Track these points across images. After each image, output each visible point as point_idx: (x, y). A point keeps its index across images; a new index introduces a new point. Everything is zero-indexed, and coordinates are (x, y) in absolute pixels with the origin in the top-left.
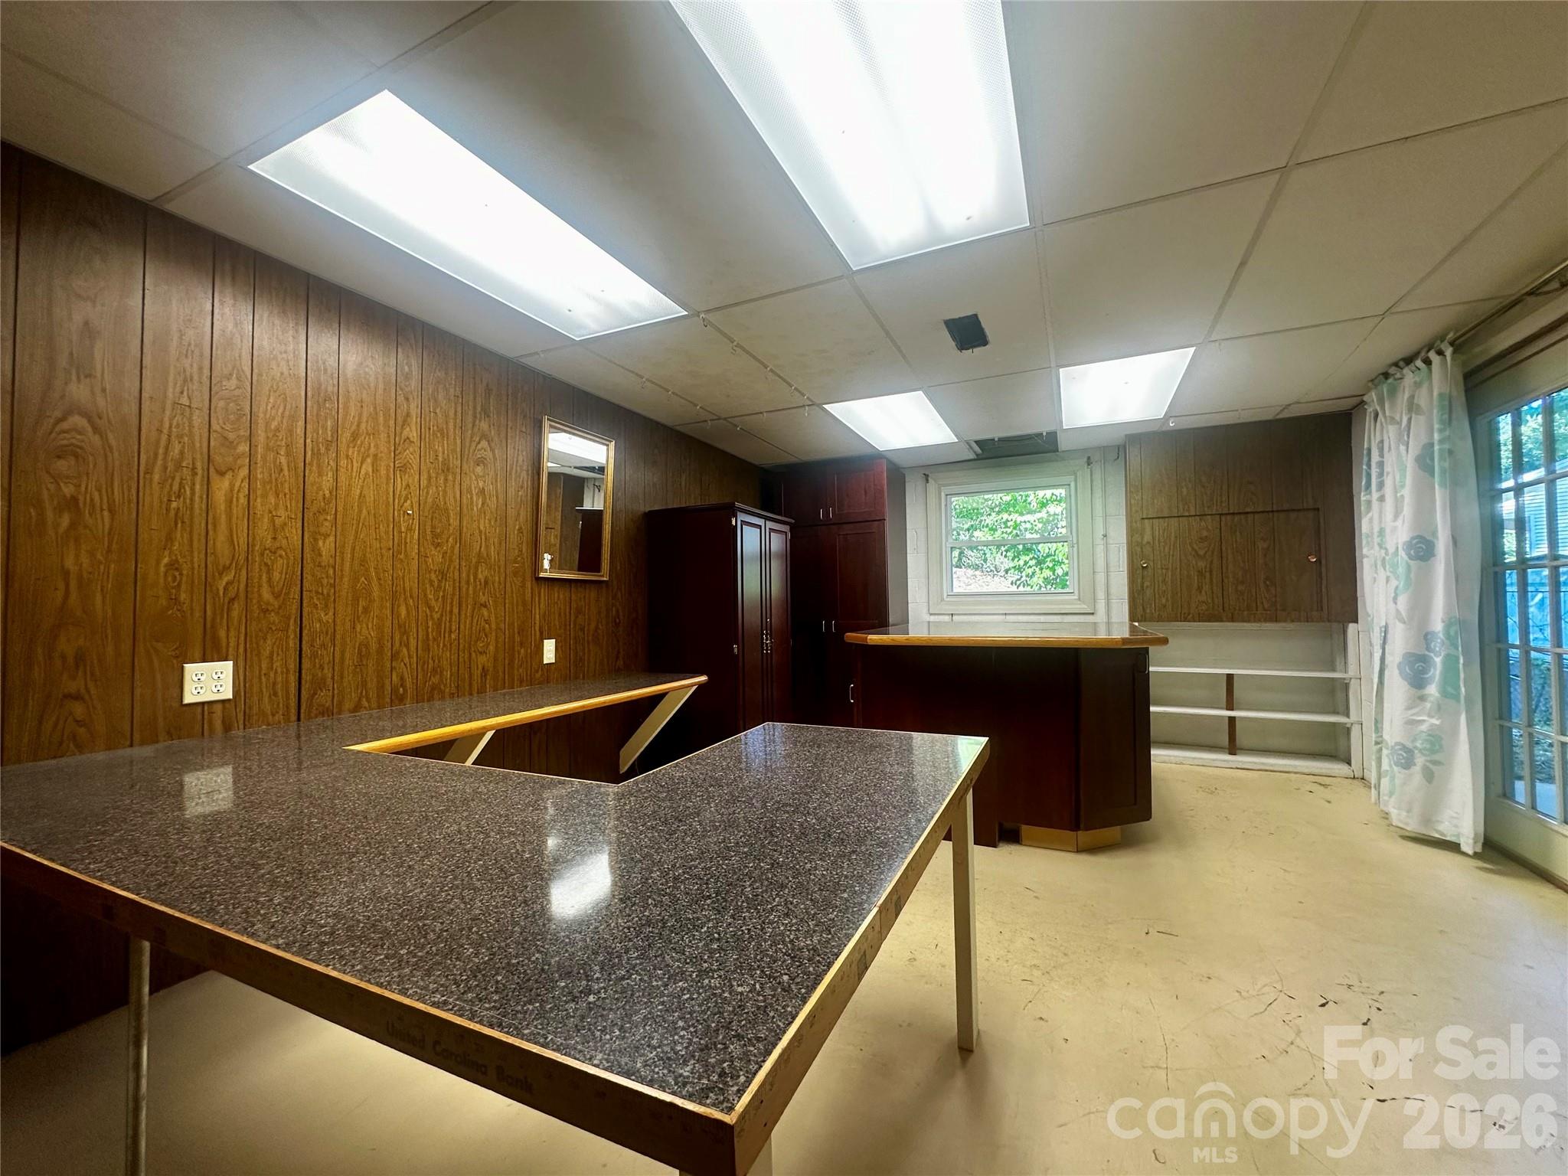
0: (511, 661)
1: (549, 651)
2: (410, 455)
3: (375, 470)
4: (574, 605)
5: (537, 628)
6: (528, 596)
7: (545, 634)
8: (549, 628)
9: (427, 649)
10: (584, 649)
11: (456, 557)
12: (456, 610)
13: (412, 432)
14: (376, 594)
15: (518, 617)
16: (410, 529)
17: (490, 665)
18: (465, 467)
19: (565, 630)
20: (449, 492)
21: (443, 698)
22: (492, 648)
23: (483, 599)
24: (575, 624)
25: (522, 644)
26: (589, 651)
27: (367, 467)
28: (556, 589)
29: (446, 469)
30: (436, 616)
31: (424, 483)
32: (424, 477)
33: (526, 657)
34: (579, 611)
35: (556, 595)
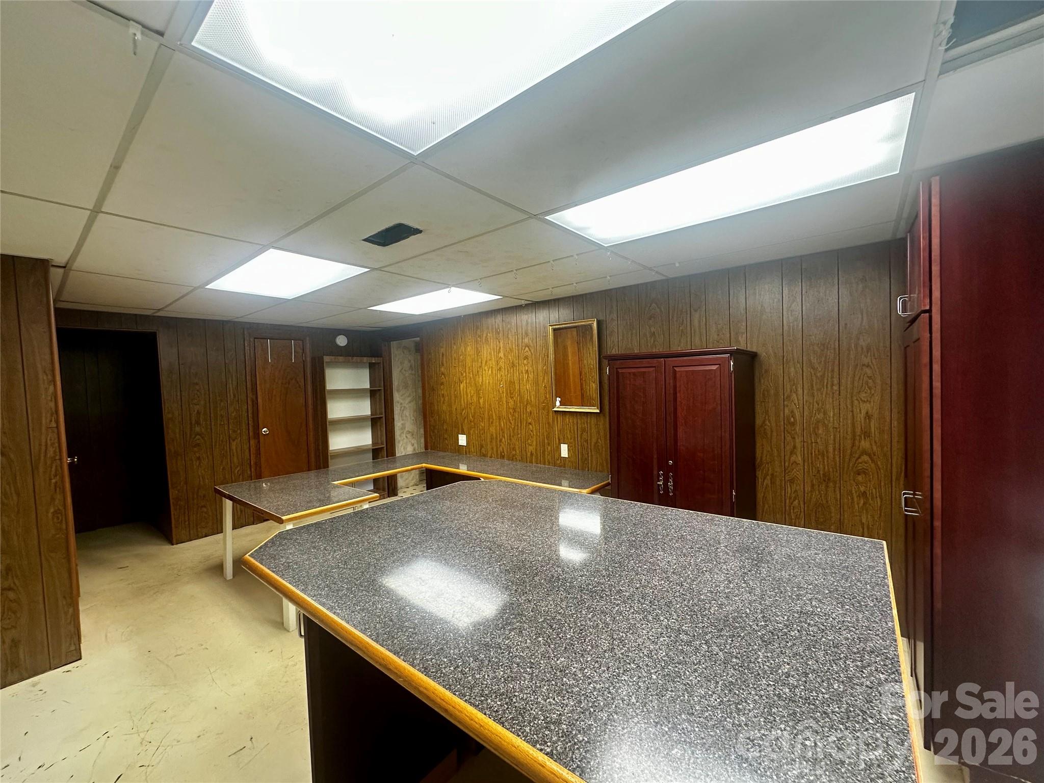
0: (544, 451)
1: (564, 451)
2: (502, 364)
3: (492, 372)
4: (580, 426)
5: (557, 437)
6: (551, 420)
7: (562, 441)
8: (564, 438)
9: (510, 439)
10: (588, 454)
11: (518, 402)
12: (519, 425)
13: (501, 355)
14: (494, 417)
15: (546, 431)
16: (503, 392)
17: (534, 452)
18: (520, 362)
19: (574, 440)
20: (515, 375)
21: (517, 461)
22: (534, 443)
23: (530, 421)
24: (581, 438)
25: (549, 444)
26: (592, 456)
27: (490, 372)
28: (567, 417)
29: (513, 365)
30: (513, 427)
31: (506, 373)
32: (506, 371)
33: (551, 451)
34: (583, 430)
35: (567, 420)
